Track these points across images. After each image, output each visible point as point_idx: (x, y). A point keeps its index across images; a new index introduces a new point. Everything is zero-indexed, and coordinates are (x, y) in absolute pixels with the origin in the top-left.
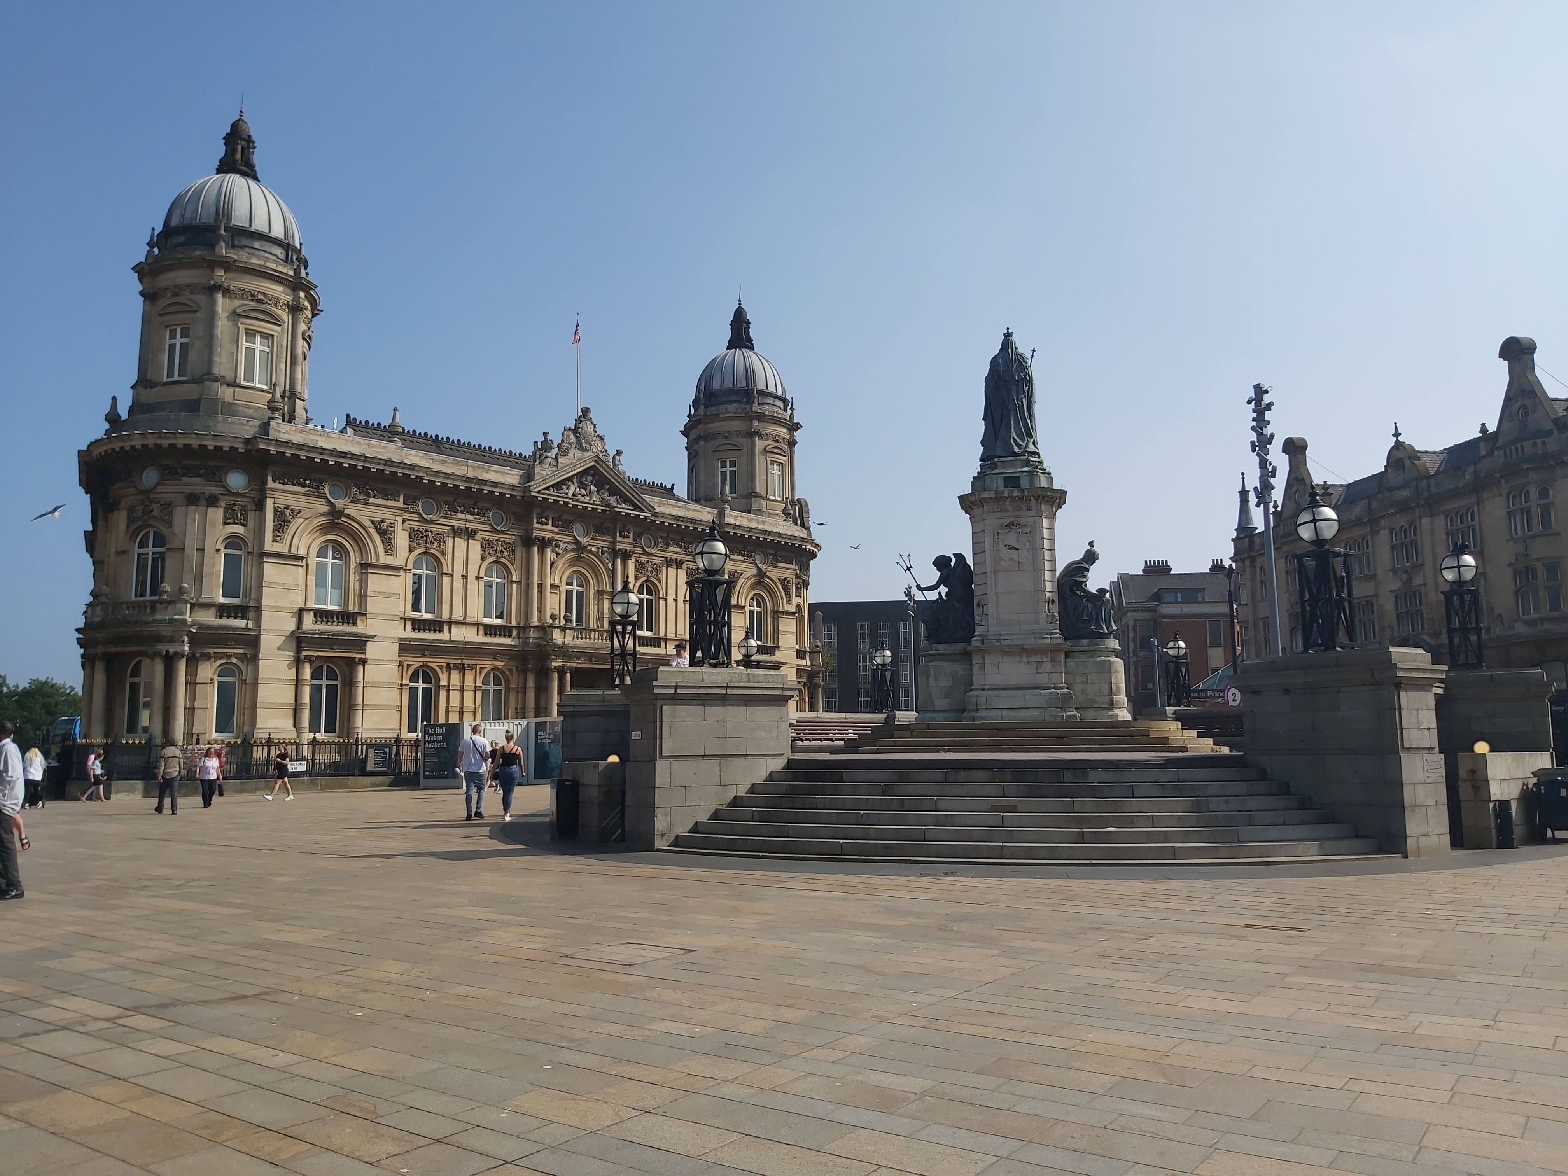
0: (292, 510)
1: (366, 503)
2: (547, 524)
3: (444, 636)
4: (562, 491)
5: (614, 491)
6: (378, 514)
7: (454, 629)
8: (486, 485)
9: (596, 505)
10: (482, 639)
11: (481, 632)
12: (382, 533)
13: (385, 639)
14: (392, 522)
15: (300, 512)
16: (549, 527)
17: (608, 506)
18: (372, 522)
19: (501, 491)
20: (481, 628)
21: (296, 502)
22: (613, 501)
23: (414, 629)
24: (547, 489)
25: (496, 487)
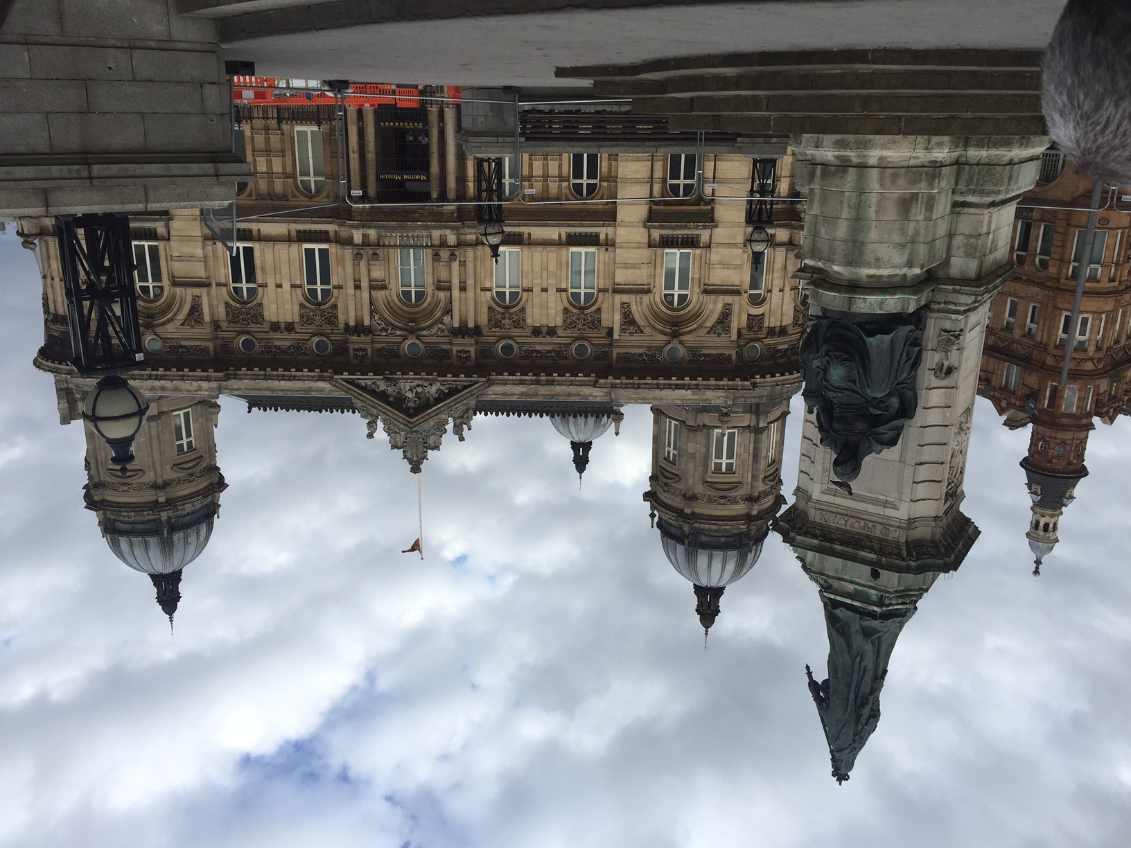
0: (715, 333)
1: (649, 347)
2: (458, 351)
3: (564, 231)
4: (447, 386)
5: (383, 396)
6: (637, 338)
7: (556, 237)
8: (532, 380)
9: (404, 379)
10: (525, 230)
11: (526, 236)
12: (633, 322)
13: (630, 225)
14: (623, 334)
15: (708, 333)
16: (455, 349)
17: (387, 380)
18: (642, 332)
19: (514, 378)
20: (526, 241)
21: (712, 340)
22: (382, 386)
23: (597, 235)
24: (465, 387)
25: (521, 380)
